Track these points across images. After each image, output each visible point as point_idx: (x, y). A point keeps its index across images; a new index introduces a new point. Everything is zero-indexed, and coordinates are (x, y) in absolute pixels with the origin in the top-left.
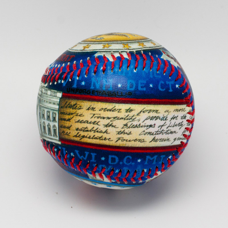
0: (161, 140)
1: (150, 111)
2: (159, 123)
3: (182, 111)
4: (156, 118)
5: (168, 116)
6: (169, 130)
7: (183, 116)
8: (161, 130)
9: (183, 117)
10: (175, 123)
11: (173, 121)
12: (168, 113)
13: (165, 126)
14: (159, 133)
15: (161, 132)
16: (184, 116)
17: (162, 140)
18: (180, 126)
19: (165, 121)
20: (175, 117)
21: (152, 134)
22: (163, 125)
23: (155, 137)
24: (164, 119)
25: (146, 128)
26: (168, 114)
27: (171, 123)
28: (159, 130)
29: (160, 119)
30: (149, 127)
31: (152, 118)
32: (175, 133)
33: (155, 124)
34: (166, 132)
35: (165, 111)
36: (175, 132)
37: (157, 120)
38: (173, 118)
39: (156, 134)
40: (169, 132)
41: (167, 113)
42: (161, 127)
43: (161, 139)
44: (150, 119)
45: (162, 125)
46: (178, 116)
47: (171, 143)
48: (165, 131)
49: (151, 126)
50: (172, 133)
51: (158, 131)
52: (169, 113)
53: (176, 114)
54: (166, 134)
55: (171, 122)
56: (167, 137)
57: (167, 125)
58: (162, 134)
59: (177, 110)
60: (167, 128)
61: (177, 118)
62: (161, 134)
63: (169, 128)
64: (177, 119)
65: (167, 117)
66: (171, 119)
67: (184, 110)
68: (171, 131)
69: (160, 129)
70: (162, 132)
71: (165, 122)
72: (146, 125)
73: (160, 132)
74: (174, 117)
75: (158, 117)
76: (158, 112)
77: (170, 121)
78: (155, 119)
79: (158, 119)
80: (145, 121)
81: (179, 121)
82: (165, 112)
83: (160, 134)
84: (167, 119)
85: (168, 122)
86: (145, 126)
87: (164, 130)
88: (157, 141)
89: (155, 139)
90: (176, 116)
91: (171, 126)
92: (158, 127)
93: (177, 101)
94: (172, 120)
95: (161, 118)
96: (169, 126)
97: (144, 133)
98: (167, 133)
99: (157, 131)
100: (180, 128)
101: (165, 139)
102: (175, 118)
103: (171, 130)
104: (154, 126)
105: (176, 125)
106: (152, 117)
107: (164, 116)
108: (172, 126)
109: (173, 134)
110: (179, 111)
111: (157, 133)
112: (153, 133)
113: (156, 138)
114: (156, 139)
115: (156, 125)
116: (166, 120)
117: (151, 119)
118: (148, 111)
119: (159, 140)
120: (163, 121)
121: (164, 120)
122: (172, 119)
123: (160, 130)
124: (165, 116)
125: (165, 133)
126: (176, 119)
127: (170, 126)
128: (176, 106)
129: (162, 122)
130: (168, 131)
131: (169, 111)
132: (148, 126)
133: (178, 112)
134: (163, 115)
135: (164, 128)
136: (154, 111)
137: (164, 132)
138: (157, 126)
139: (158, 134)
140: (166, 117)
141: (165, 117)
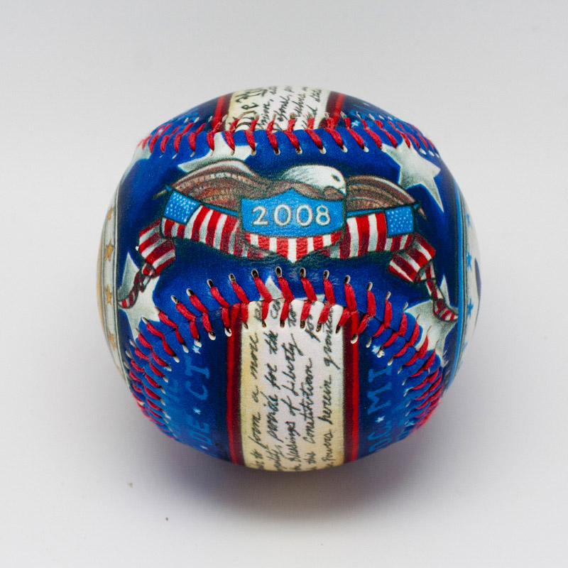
0: (327, 401)
1: (255, 430)
2: (283, 415)
3: (256, 350)
4: (272, 421)
5: (267, 395)
6: (302, 390)
7: (268, 346)
8: (301, 407)
9: (272, 344)
10: (284, 373)
11: (282, 379)
12: (260, 394)
13: (290, 401)
14: (308, 411)
15: (307, 407)
16: (268, 339)
17: (327, 399)
18: (293, 354)
19: (280, 402)
20: (270, 374)
21: (312, 424)
22: (291, 406)
23: (319, 418)
24: (273, 402)
25: (296, 437)
26: (262, 393)
27: (284, 387)
28: (301, 414)
29: (274, 414)
30: (294, 433)
31: (273, 429)
32: (311, 367)
33: (287, 422)
34: (306, 396)
35: (254, 402)
36: (308, 369)
37: (277, 419)
38: (272, 379)
39: (311, 418)
40: (306, 387)
41: (260, 397)
42: (293, 410)
43: (325, 403)
44: (274, 432)
45: (288, 408)
46: (269, 366)
47: (338, 371)
48: (303, 400)
49: (291, 430)
50: (309, 379)
51: (305, 415)
52: (259, 391)
53: (263, 371)
54: (312, 394)
55: (281, 387)
56: (319, 389)
57: (288, 397)
58: (312, 403)
59: (254, 366)
60: (296, 394)
61: (273, 368)
62: (311, 406)
63: (297, 389)
64: (275, 367)
65: (270, 397)
66: (274, 385)
67: (253, 342)
68: (304, 381)
69: (298, 412)
70: (306, 404)
71: (282, 402)
72: (289, 437)
73: (306, 409)
74: (269, 377)
75: (268, 417)
76: (257, 416)
77: (279, 389)
78: (274, 423)
79: (274, 416)
80: (279, 438)
81: (279, 360)
82: (257, 401)
83: (310, 409)
84: (274, 397)
85: (283, 394)
86: (292, 438)
87: (301, 402)
88: (330, 410)
89: (324, 416)
90: (268, 370)
91: (293, 384)
92: (294, 415)
93: (231, 365)
94: (278, 384)
95: (272, 411)
96: (292, 390)
97: (309, 437)
98: (308, 393)
99: (303, 417)
100: (299, 351)
101: (324, 394)
102: (274, 373)
103: (302, 384)
104: (292, 425)
105: (291, 369)
106: (269, 427)
107: (266, 403)
108: (291, 380)
109: (313, 374)
110: (256, 359)
111: (308, 415)
112: (309, 423)
113: (322, 415)
114: (324, 414)
115: (289, 421)
116: (276, 400)
117: (276, 430)
118: (256, 433)
119: (327, 406)
120: (278, 407)
121: (277, 404)
122: (275, 381)
123: (302, 411)
124: (266, 401)
125: (308, 398)
126: (275, 371)
127: (291, 387)
128: (243, 367)
129: (283, 408)
130: (304, 392)
131: (256, 392)
132: (292, 435)
133: (258, 362)
134: (265, 405)
135: (296, 401)
136: (254, 423)
137: (306, 400)
138: (291, 419)
139: (311, 414)
140: (270, 400)
141: (269, 403)
